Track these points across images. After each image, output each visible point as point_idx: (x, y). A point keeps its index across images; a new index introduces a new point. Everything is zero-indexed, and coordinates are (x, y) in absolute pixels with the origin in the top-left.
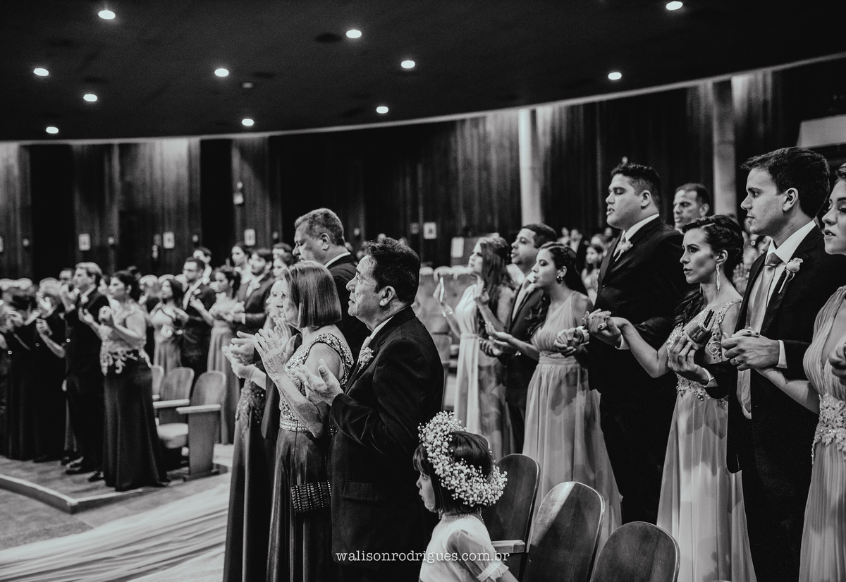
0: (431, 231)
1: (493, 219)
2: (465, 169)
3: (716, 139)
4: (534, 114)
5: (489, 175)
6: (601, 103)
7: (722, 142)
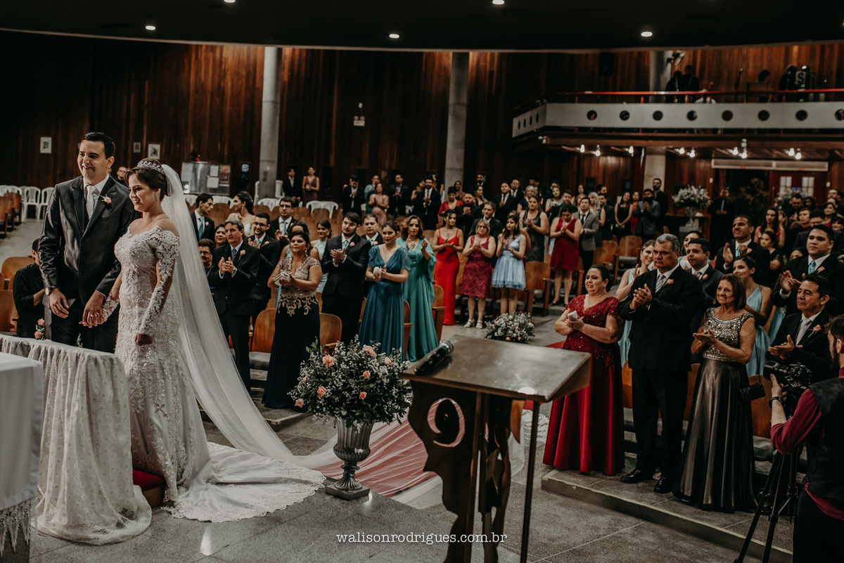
0: (155, 152)
1: (223, 147)
2: (197, 92)
3: (452, 99)
4: (279, 52)
5: (222, 102)
6: (342, 51)
7: (458, 103)
